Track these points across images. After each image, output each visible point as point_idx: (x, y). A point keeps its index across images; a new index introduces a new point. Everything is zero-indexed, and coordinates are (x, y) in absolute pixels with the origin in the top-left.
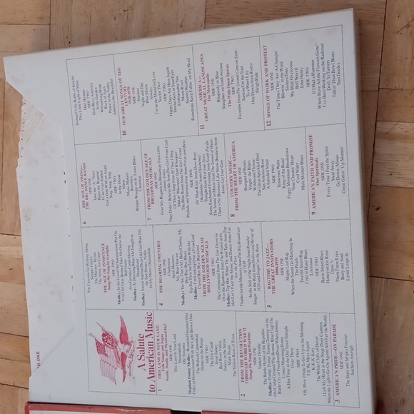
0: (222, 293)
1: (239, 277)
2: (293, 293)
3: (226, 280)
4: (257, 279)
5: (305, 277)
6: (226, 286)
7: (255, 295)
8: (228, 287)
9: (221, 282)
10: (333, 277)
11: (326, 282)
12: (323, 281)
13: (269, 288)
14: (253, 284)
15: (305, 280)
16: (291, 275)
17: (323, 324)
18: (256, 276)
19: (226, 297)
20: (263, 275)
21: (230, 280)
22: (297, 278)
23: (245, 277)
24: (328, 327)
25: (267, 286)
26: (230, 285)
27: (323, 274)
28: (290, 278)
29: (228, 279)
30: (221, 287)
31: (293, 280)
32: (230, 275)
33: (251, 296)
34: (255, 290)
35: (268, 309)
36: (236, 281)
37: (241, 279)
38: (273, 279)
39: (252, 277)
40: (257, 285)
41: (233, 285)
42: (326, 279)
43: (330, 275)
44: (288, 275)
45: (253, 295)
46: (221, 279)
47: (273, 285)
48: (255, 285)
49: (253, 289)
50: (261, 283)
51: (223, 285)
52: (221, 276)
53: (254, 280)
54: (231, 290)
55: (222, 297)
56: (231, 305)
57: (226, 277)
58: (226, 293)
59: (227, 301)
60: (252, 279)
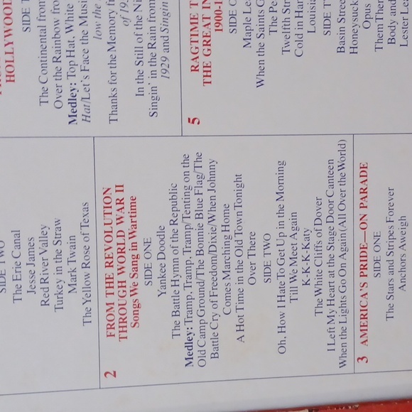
0: (51, 85)
1: (106, 36)
2: (260, 83)
3: (65, 46)
4: (159, 43)
5: (294, 38)
6: (65, 65)
7: (154, 89)
8: (72, 65)
9: (51, 53)
10: (367, 38)
11: (348, 50)
12: (341, 50)
13: (195, 69)
14: (147, 57)
15: (293, 45)
16: (256, 31)
17: (336, 165)
18: (159, 34)
19: (66, 95)
20: (179, 31)
21: (79, 47)
22: (274, 42)
23: (126, 37)
24: (348, 170)
25: (188, 63)
26: (79, 59)
27: (342, 30)
28: (255, 42)
29: (72, 43)
30: (52, 67)
31: (262, 47)
32: (78, 32)
33: (140, 93)
34: (153, 74)
35: (189, 128)
36: (98, 49)
37: (112, 43)
38: (207, 44)
39: (147, 39)
40: (159, 62)
41: (87, 60)
42: (349, 43)
43: (361, 31)
44: (249, 32)
45: (147, 90)
46: (50, 43)
47: (207, 60)
48: (152, 62)
49: (147, 74)
50: (173, 56)
51: (57, 60)
52: (50, 32)
53: (152, 46)
54: (80, 75)
55: (52, 95)
56: (79, 118)
57: (65, 38)
58: (65, 84)
59: (67, 109)
60: (145, 45)
